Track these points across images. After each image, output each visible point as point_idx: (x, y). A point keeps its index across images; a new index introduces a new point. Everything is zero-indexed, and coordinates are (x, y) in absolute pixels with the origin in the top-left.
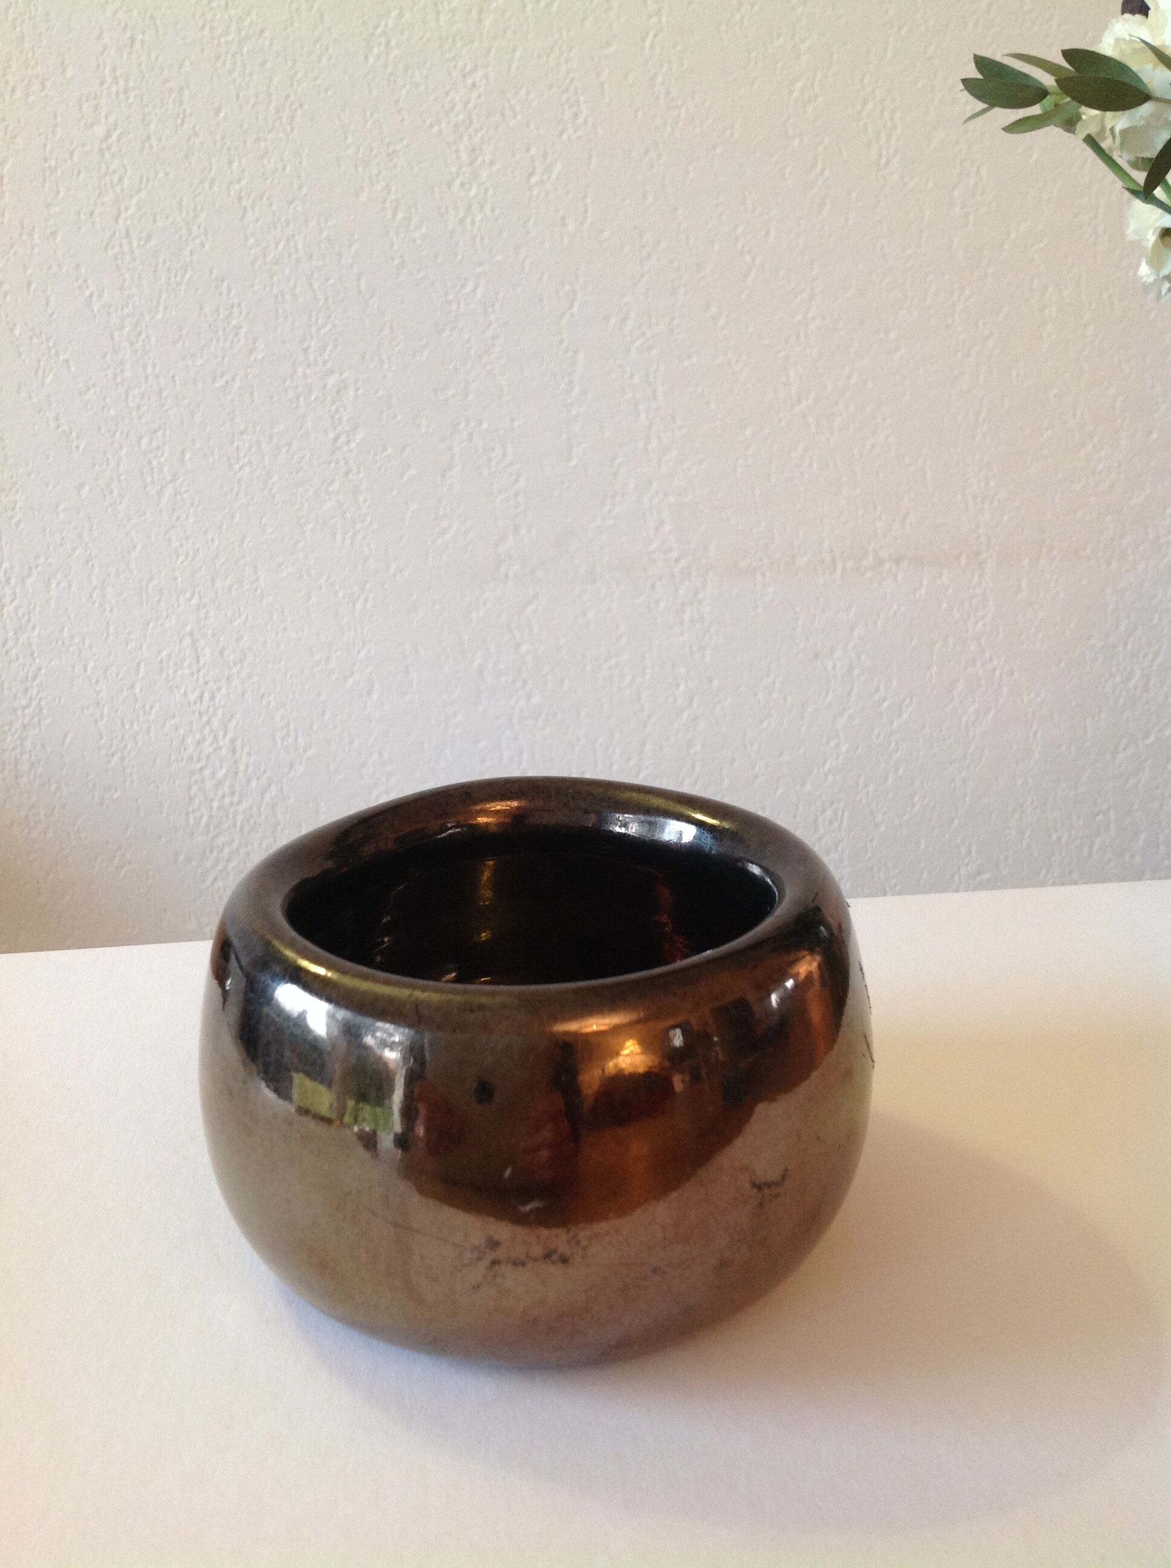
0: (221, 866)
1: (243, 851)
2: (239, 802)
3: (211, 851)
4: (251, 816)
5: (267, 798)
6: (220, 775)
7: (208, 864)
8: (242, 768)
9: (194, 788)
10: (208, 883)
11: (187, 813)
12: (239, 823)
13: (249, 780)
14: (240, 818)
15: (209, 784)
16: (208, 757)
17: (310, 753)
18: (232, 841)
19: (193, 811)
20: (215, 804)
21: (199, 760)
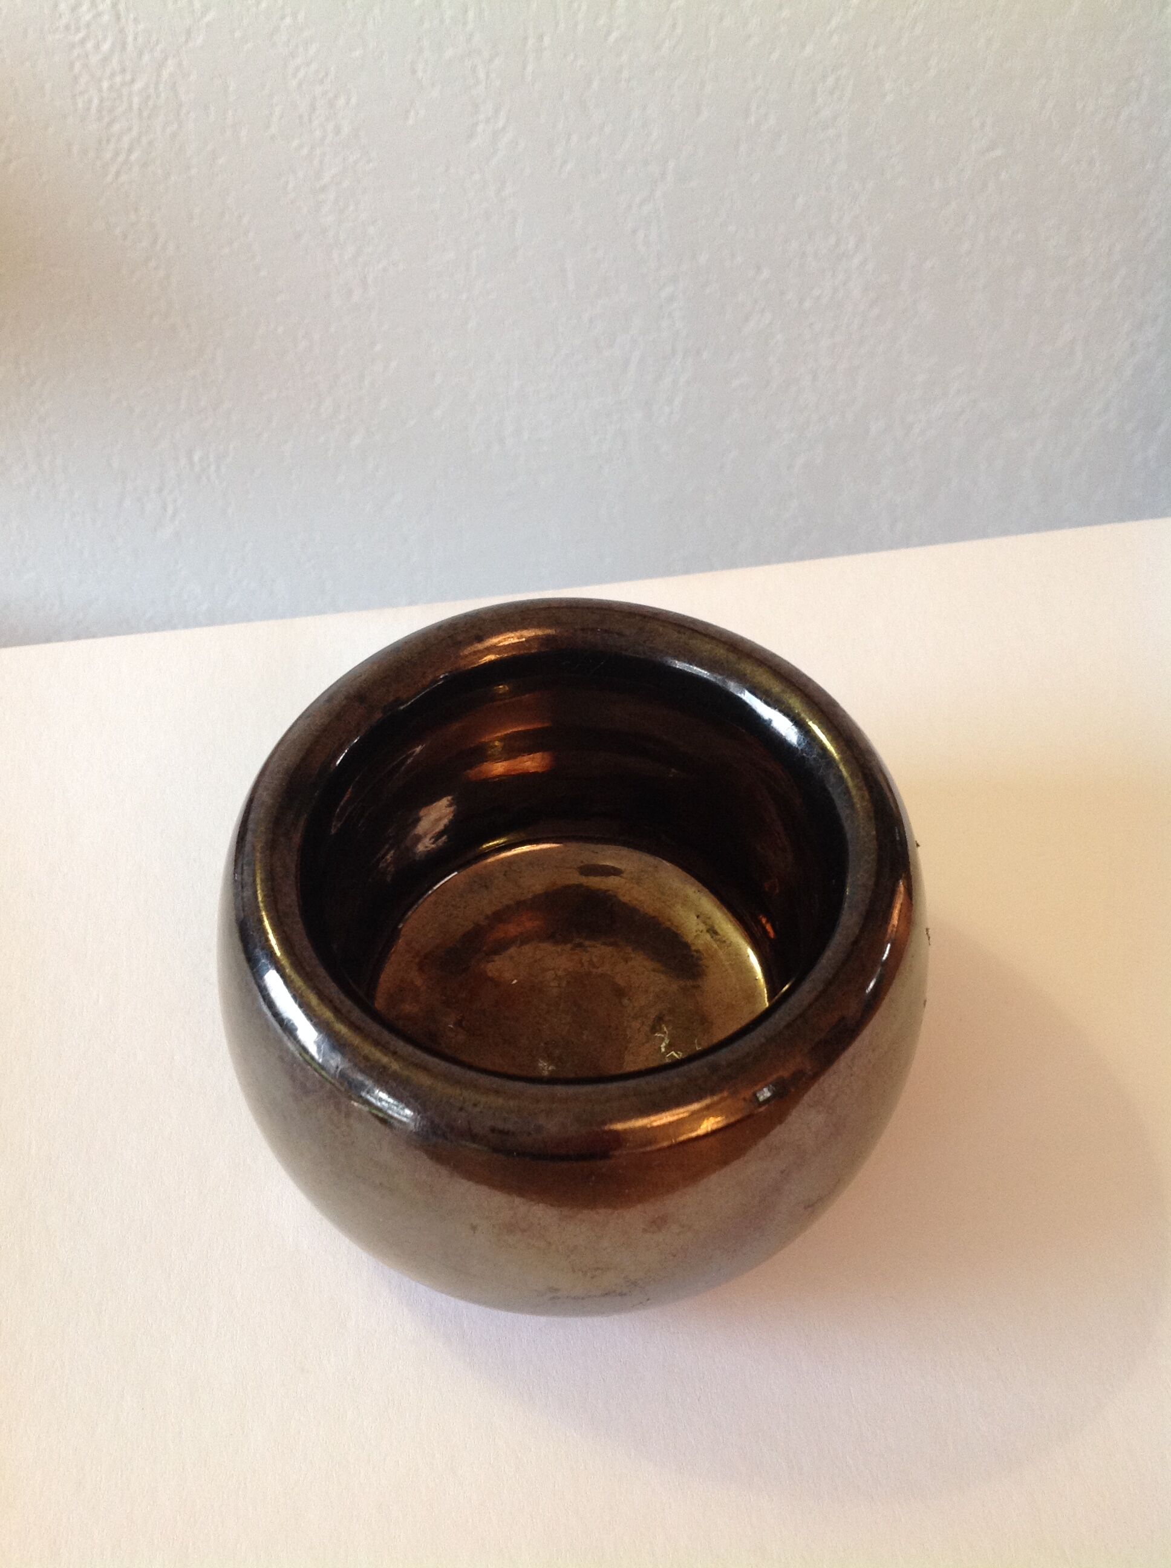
0: (121, 158)
1: (144, 140)
2: (133, 81)
3: (108, 141)
4: (148, 97)
5: (165, 74)
6: (106, 47)
7: (108, 155)
8: (130, 39)
9: (78, 66)
10: (109, 178)
11: (74, 96)
12: (135, 107)
13: (141, 54)
14: (136, 100)
15: (94, 60)
16: (88, 25)
17: (208, 18)
18: (130, 129)
19: (82, 93)
20: (105, 85)
21: (78, 30)
